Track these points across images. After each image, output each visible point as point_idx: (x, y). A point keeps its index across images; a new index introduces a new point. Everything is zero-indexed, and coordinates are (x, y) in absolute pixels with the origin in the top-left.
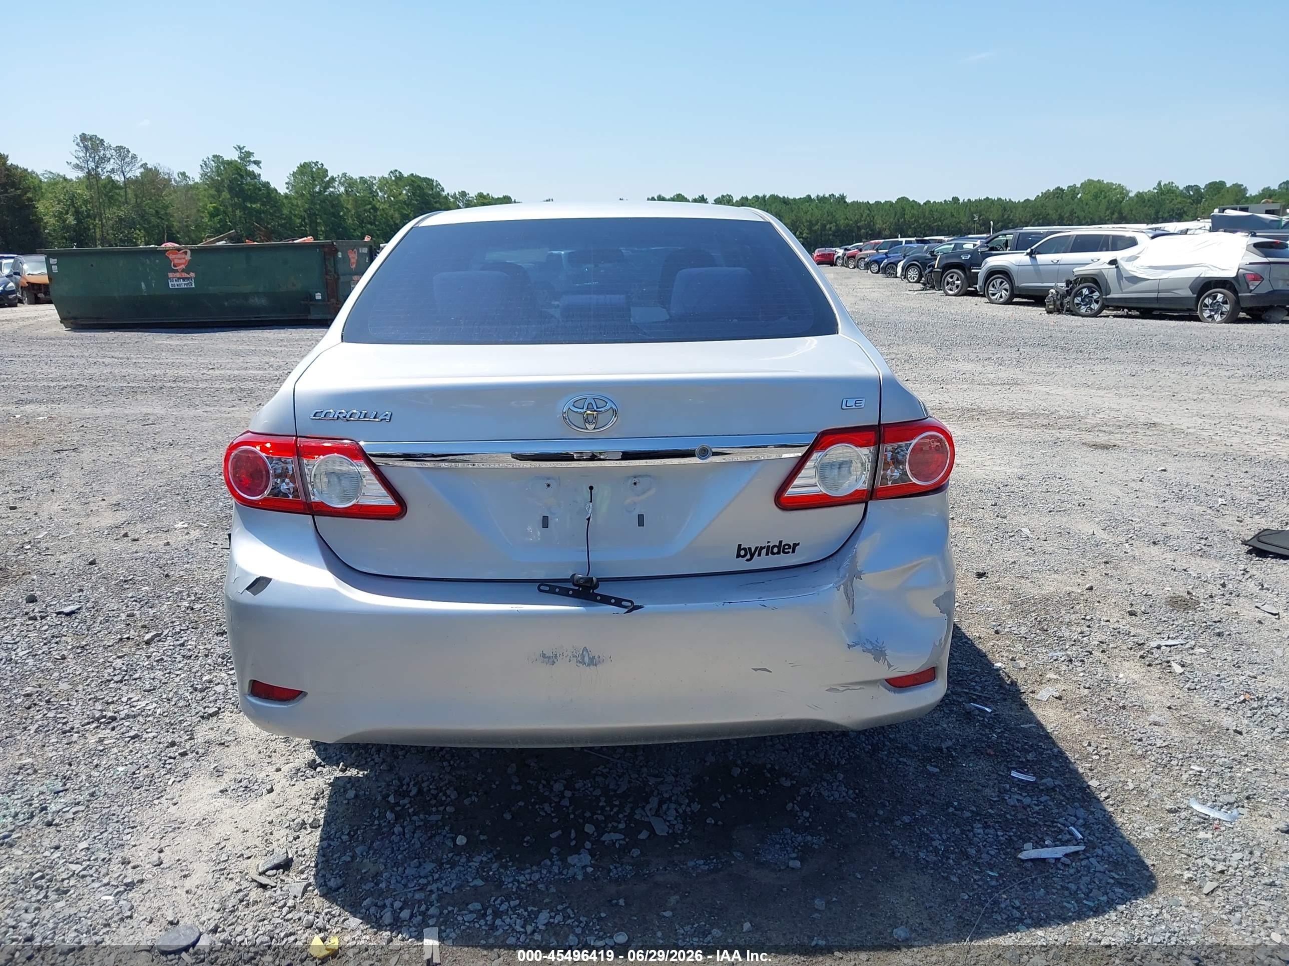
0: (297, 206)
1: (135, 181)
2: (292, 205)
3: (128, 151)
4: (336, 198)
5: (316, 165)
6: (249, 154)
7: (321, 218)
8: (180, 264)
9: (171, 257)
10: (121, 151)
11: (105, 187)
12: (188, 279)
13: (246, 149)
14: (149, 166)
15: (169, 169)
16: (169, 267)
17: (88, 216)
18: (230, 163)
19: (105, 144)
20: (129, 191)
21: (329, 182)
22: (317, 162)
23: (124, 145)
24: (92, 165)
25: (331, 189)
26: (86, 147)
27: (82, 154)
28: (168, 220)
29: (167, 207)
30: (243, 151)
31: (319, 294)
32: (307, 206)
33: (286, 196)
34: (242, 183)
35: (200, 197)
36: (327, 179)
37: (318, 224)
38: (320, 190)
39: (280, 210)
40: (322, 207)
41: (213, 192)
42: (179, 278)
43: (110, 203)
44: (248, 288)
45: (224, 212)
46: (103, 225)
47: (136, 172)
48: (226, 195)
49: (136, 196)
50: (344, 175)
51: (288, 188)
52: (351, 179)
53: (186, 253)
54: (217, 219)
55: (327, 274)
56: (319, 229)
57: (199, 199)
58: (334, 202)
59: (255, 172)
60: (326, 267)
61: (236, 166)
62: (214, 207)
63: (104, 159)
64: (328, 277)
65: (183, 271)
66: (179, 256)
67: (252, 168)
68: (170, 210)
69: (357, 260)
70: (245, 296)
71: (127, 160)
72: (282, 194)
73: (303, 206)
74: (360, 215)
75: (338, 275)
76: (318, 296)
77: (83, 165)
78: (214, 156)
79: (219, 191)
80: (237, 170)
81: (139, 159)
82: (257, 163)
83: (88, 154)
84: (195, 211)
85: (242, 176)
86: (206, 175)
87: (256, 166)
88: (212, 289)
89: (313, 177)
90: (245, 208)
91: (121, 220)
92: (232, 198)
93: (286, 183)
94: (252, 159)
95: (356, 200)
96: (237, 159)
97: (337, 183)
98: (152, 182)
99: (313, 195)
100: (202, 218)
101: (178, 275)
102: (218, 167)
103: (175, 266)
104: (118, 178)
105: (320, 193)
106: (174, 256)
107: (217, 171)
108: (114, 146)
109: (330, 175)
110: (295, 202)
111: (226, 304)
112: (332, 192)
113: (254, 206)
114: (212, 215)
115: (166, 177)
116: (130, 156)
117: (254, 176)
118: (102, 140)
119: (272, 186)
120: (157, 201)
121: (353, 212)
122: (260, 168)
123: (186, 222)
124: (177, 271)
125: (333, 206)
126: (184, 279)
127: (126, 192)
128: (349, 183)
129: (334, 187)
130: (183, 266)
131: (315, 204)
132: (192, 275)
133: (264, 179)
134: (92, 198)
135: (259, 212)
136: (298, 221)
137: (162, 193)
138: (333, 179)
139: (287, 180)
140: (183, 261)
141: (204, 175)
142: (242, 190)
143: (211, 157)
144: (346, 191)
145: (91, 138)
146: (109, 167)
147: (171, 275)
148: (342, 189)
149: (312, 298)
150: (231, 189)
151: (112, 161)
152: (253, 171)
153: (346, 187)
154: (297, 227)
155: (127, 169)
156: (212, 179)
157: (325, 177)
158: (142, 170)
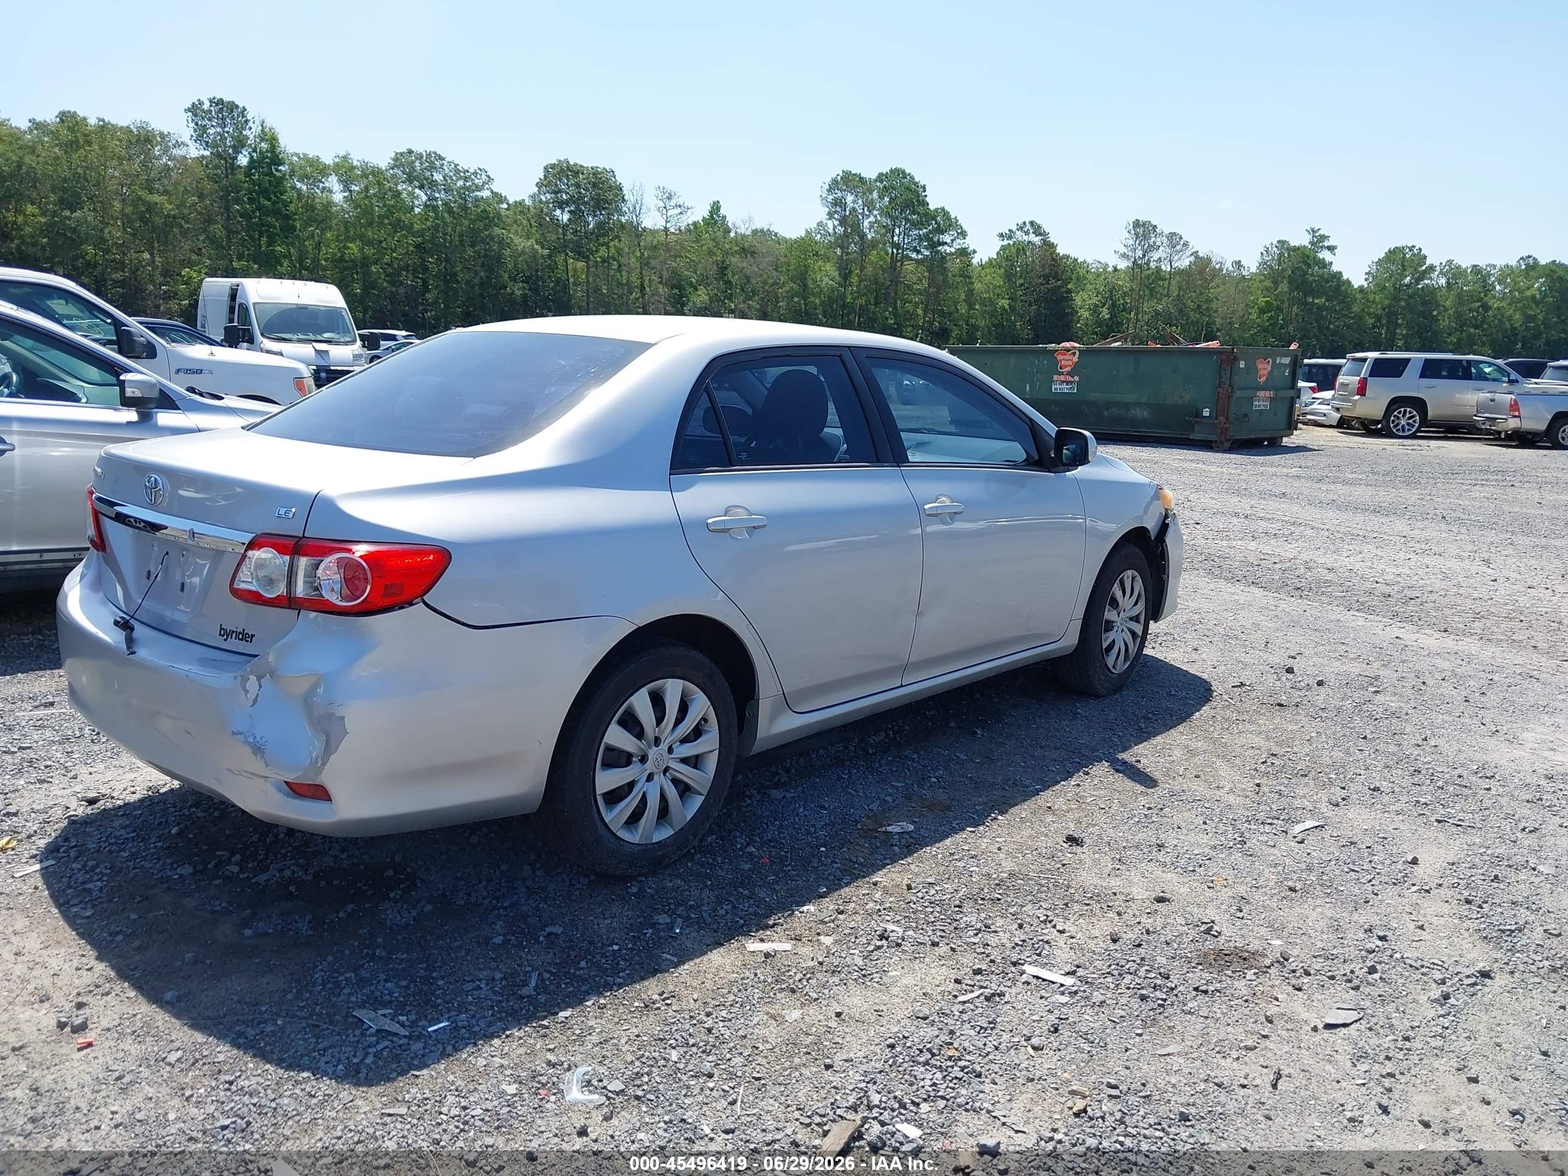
0: (1373, 302)
1: (1181, 272)
2: (1368, 300)
3: (1181, 238)
4: (1432, 291)
5: (1411, 250)
6: (1324, 238)
7: (1403, 319)
8: (1067, 366)
9: (1060, 357)
10: (1174, 239)
11: (1148, 277)
12: (1071, 382)
13: (1321, 232)
14: (1201, 254)
15: (1222, 258)
16: (1055, 369)
17: (1124, 310)
18: (1296, 249)
19: (1157, 230)
20: (1173, 282)
21: (1425, 271)
22: (1414, 246)
23: (1177, 231)
24: (1140, 253)
25: (1426, 282)
26: (1137, 235)
27: (1131, 242)
28: (1210, 316)
29: (1211, 301)
30: (1317, 234)
31: (1207, 410)
32: (1386, 302)
33: (1361, 289)
34: (1306, 273)
35: (1253, 290)
36: (1424, 268)
37: (1397, 326)
38: (1411, 283)
39: (1349, 308)
40: (1408, 304)
41: (1268, 283)
42: (1063, 382)
43: (1151, 296)
44: (1129, 397)
45: (1278, 308)
46: (1138, 320)
47: (1184, 262)
48: (1284, 287)
49: (1180, 288)
50: (1450, 262)
51: (1366, 280)
52: (1459, 267)
53: (1074, 354)
54: (1266, 316)
55: (1220, 387)
56: (1398, 331)
57: (1251, 293)
58: (1429, 297)
59: (1327, 260)
60: (1221, 377)
61: (1303, 252)
62: (1267, 302)
63: (1154, 247)
64: (1220, 390)
65: (1068, 373)
66: (1067, 357)
67: (1325, 255)
68: (1214, 305)
69: (1270, 373)
70: (1126, 406)
71: (1178, 247)
72: (1356, 286)
73: (1381, 302)
74: (1461, 316)
75: (1232, 389)
76: (1206, 413)
77: (1130, 254)
78: (1279, 242)
79: (1276, 283)
80: (1303, 258)
81: (1190, 247)
82: (1331, 249)
83: (1138, 242)
84: (1242, 306)
85: (1309, 266)
86: (1265, 263)
87: (1329, 252)
88: (1094, 396)
89: (1403, 266)
90: (1306, 303)
91: (1157, 313)
92: (1291, 291)
93: (1366, 273)
94: (1326, 244)
95: (1460, 296)
96: (1307, 244)
97: (1437, 273)
98: (1202, 272)
99: (1398, 289)
100: (1250, 314)
101: (1062, 378)
102: (1281, 255)
103: (1061, 368)
104: (1165, 267)
105: (1408, 286)
106: (1062, 357)
107: (1279, 259)
108: (1166, 232)
109: (1428, 262)
110: (1371, 297)
111: (1106, 413)
112: (1427, 285)
113: (1316, 301)
114: (1262, 311)
115: (1217, 267)
116: (1182, 243)
117: (1323, 264)
118: (1156, 226)
119: (1345, 277)
120: (1201, 293)
121: (1451, 312)
122: (1334, 254)
123: (1230, 318)
124: (1062, 373)
125: (1425, 303)
126: (1068, 383)
127: (1169, 283)
128: (1454, 273)
129: (1431, 279)
130: (1069, 369)
131: (1400, 300)
132: (1076, 378)
133: (1335, 268)
134: (1132, 290)
135: (1320, 308)
136: (1372, 321)
137: (1209, 284)
138: (1432, 268)
139: (1368, 269)
140: (1070, 363)
141: (1263, 263)
142: (1304, 282)
143: (1275, 242)
144: (1448, 283)
145: (1144, 224)
146: (1156, 255)
147: (1055, 377)
148: (1443, 281)
149: (1198, 414)
150: (1291, 281)
151: (1161, 249)
152: (1324, 259)
153: (1448, 279)
154: (1370, 329)
155: (1176, 258)
156: (1271, 268)
157: (1422, 266)
158: (1192, 259)
